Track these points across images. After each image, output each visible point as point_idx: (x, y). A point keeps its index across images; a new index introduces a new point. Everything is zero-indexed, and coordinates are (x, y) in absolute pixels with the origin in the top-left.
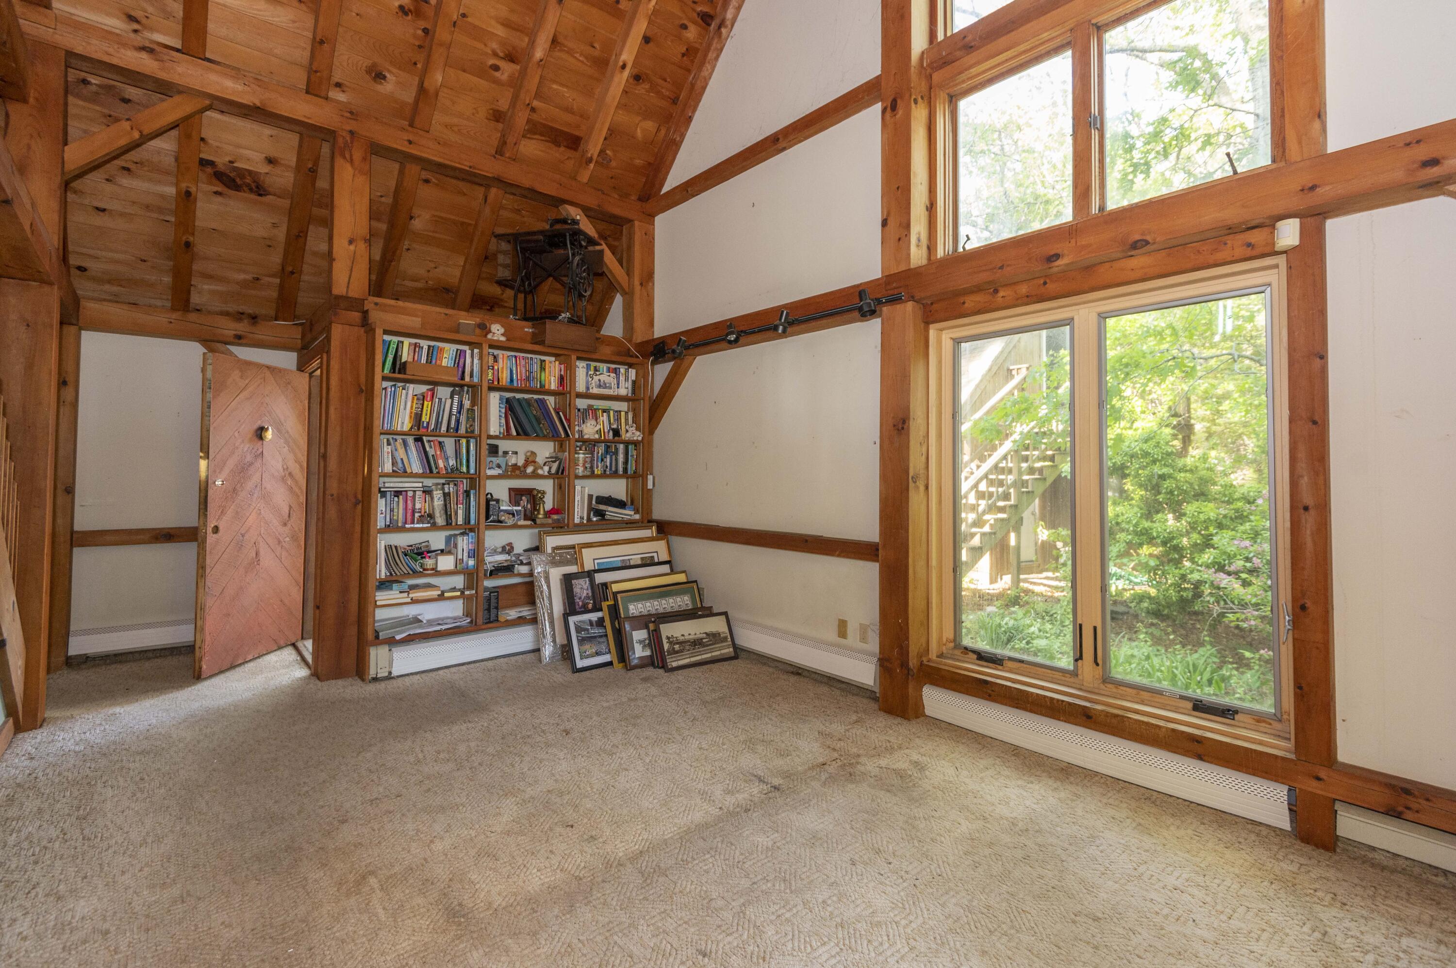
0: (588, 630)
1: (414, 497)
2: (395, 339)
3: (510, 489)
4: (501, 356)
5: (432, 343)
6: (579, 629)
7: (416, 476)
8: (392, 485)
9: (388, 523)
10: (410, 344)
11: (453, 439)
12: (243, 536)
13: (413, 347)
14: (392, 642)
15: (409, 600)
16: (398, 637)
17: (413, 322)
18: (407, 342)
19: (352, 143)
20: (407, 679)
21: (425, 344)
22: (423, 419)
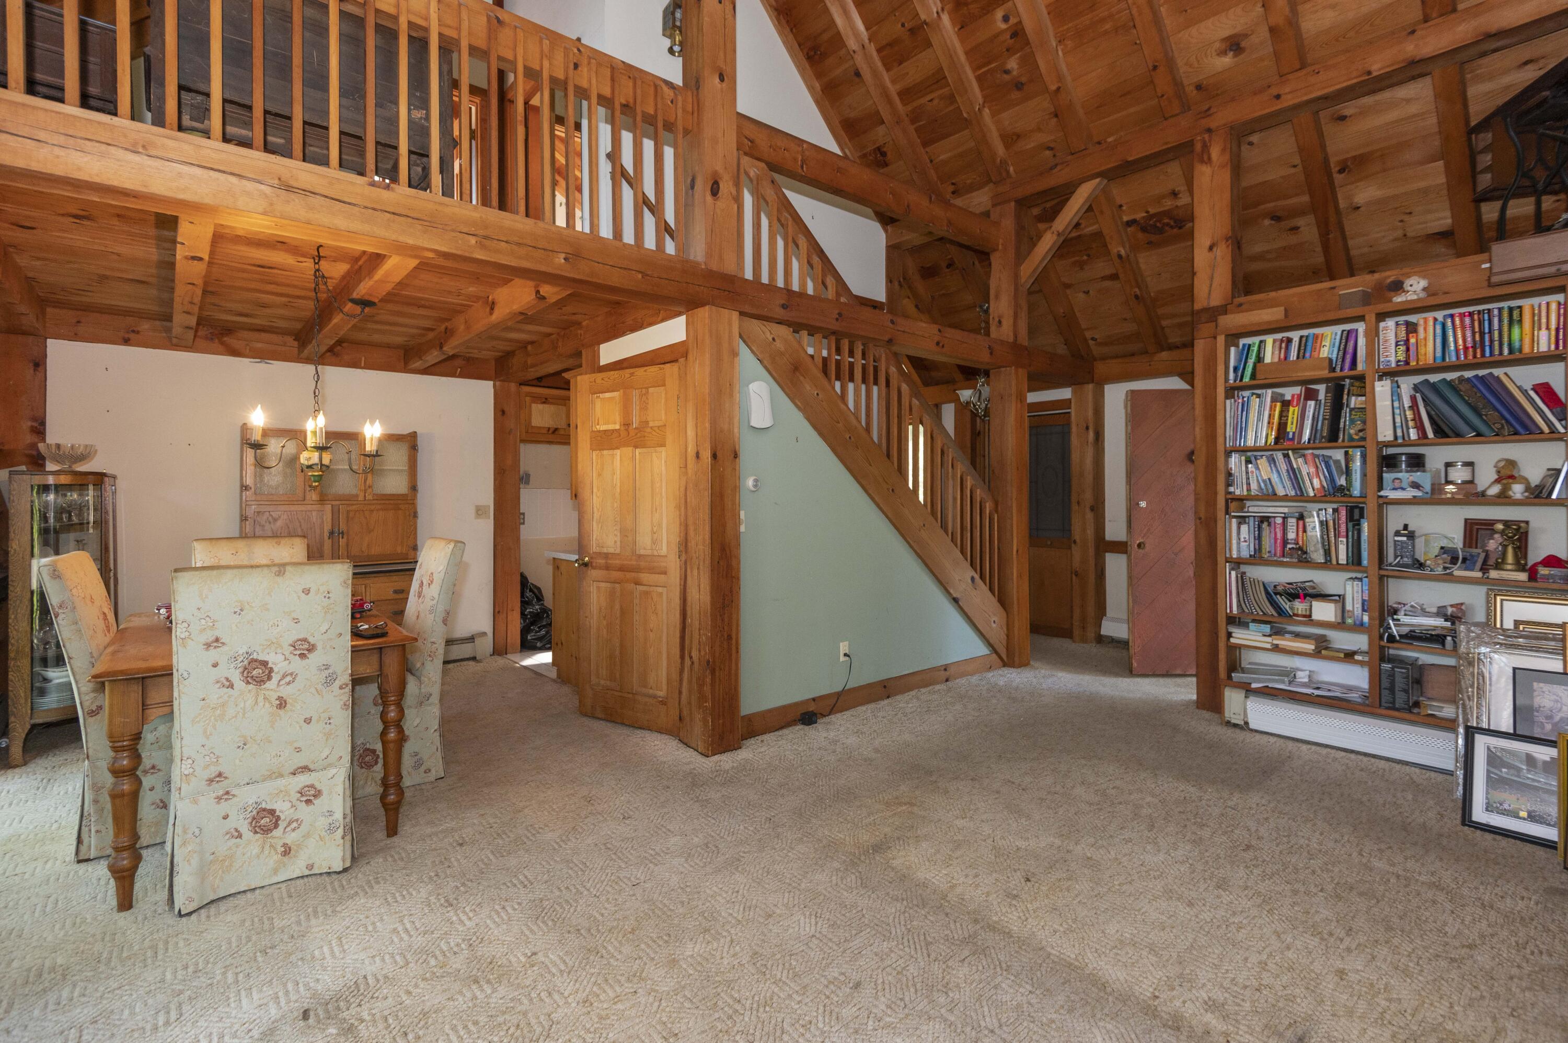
0: (1519, 770)
1: (1284, 524)
2: (1256, 340)
3: (1466, 520)
4: (1422, 322)
5: (1305, 332)
6: (1493, 759)
7: (1286, 498)
8: (1256, 509)
9: (1252, 553)
10: (1275, 341)
11: (1343, 451)
12: (1176, 554)
13: (1278, 344)
14: (1249, 691)
15: (1269, 646)
16: (1254, 686)
17: (1273, 314)
18: (1269, 340)
19: (1210, 141)
20: (1265, 738)
21: (1295, 335)
22: (1288, 430)
